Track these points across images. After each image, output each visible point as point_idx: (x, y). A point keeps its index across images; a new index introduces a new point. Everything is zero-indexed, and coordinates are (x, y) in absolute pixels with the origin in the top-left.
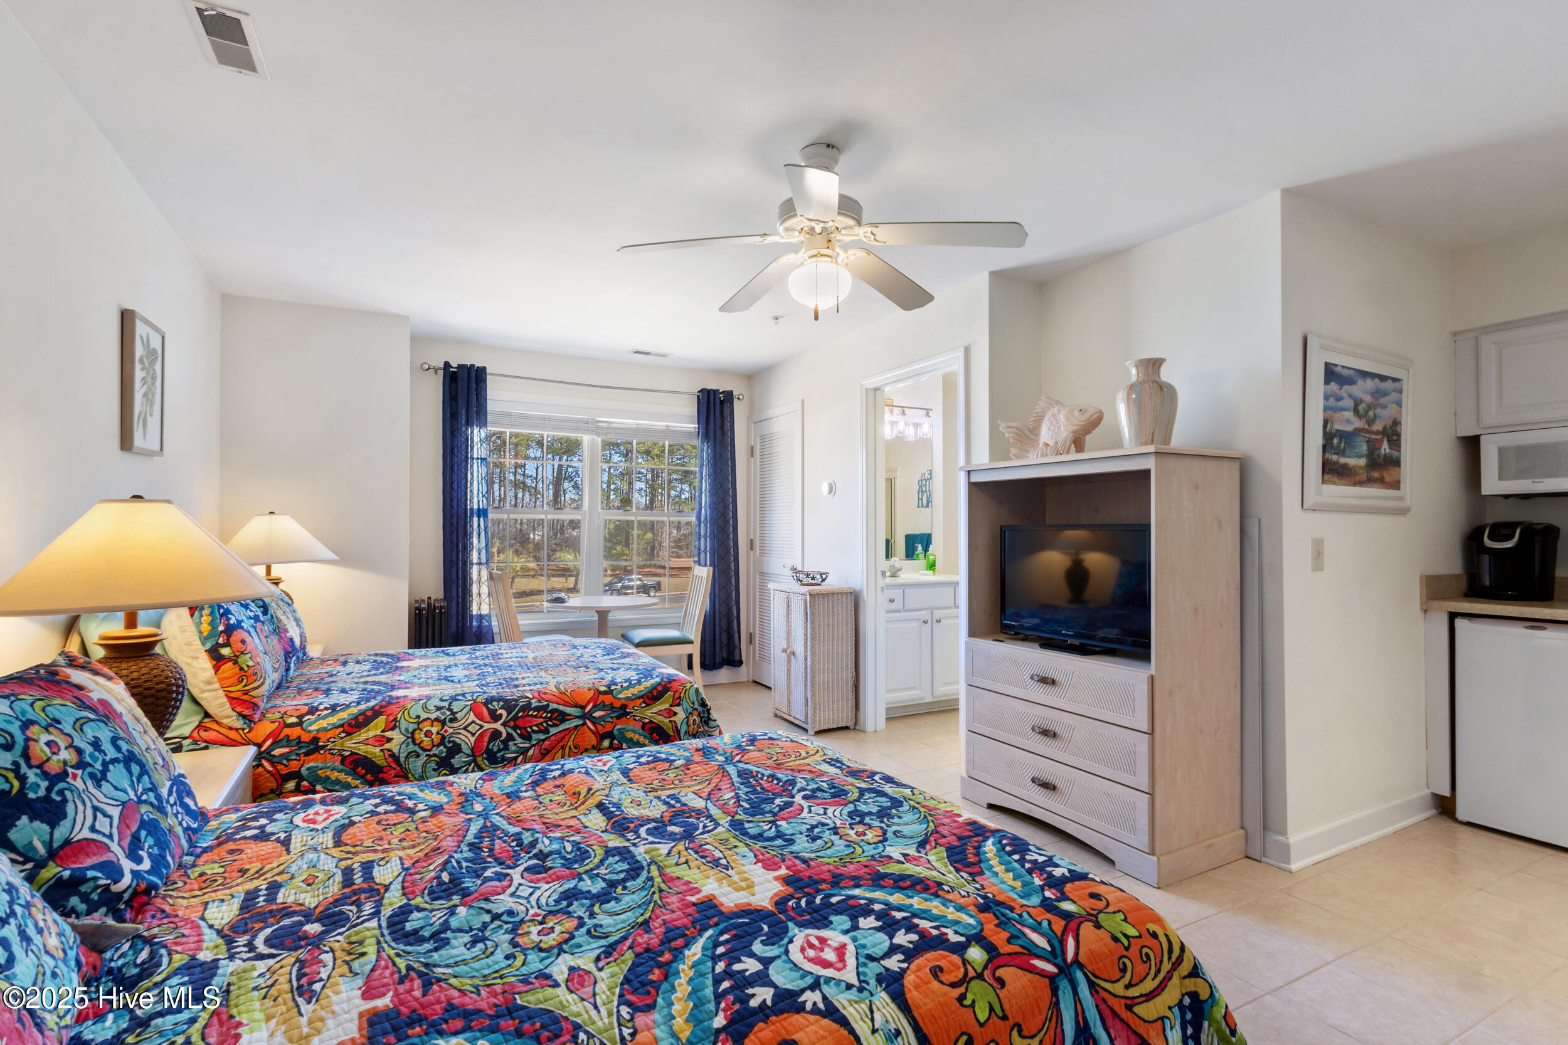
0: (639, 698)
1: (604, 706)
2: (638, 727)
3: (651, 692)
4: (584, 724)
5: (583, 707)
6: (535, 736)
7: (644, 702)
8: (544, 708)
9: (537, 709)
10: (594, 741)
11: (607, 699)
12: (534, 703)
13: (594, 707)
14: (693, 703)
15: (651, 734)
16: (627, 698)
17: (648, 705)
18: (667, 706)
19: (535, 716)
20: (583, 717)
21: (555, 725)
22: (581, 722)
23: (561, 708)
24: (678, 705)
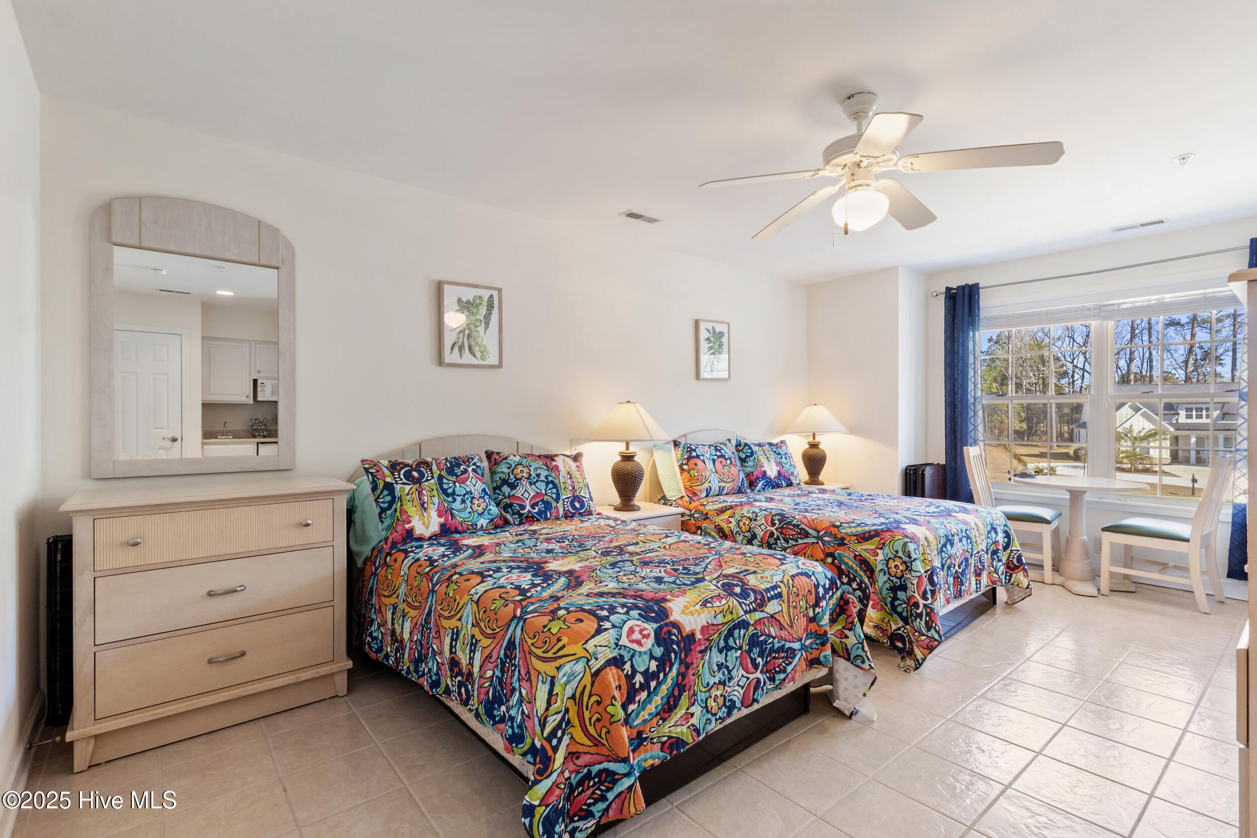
0: (855, 535)
1: (831, 534)
2: (852, 556)
3: (864, 534)
4: (817, 543)
5: (819, 532)
6: (791, 542)
7: (857, 539)
8: (797, 526)
9: (794, 526)
10: (822, 556)
11: (834, 530)
12: (795, 522)
13: (825, 533)
14: (897, 552)
15: (861, 564)
16: (847, 534)
17: (859, 542)
18: (873, 547)
19: (792, 529)
20: (819, 538)
21: (801, 538)
22: (815, 541)
23: (807, 529)
24: (881, 548)
